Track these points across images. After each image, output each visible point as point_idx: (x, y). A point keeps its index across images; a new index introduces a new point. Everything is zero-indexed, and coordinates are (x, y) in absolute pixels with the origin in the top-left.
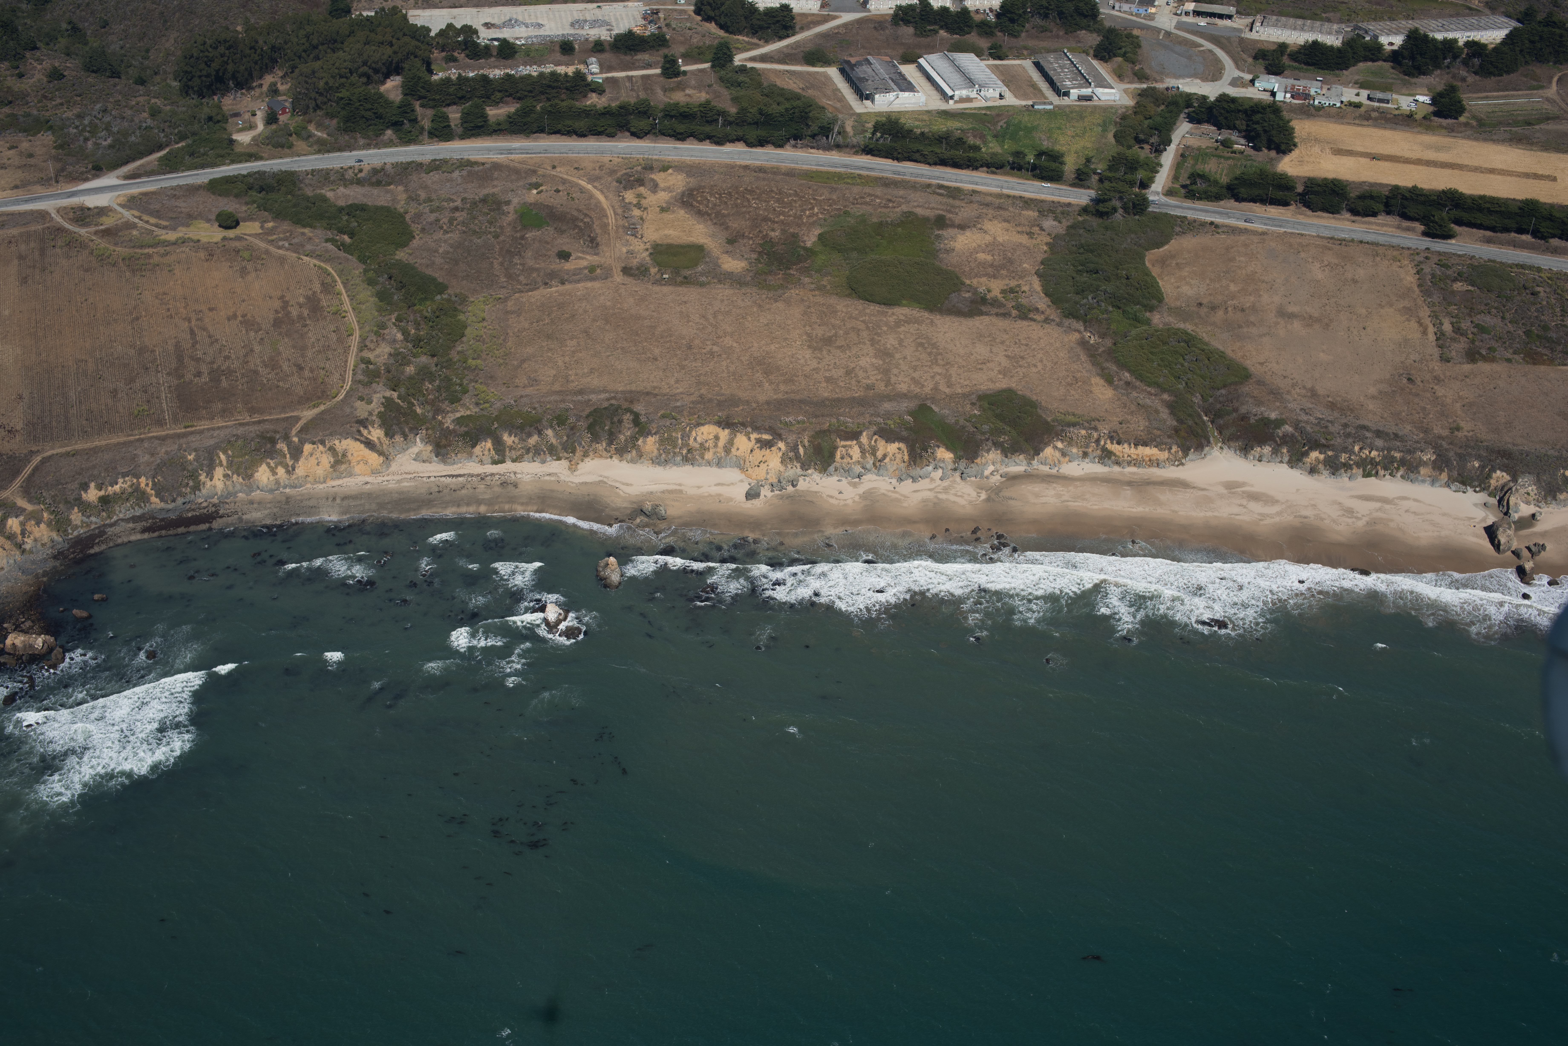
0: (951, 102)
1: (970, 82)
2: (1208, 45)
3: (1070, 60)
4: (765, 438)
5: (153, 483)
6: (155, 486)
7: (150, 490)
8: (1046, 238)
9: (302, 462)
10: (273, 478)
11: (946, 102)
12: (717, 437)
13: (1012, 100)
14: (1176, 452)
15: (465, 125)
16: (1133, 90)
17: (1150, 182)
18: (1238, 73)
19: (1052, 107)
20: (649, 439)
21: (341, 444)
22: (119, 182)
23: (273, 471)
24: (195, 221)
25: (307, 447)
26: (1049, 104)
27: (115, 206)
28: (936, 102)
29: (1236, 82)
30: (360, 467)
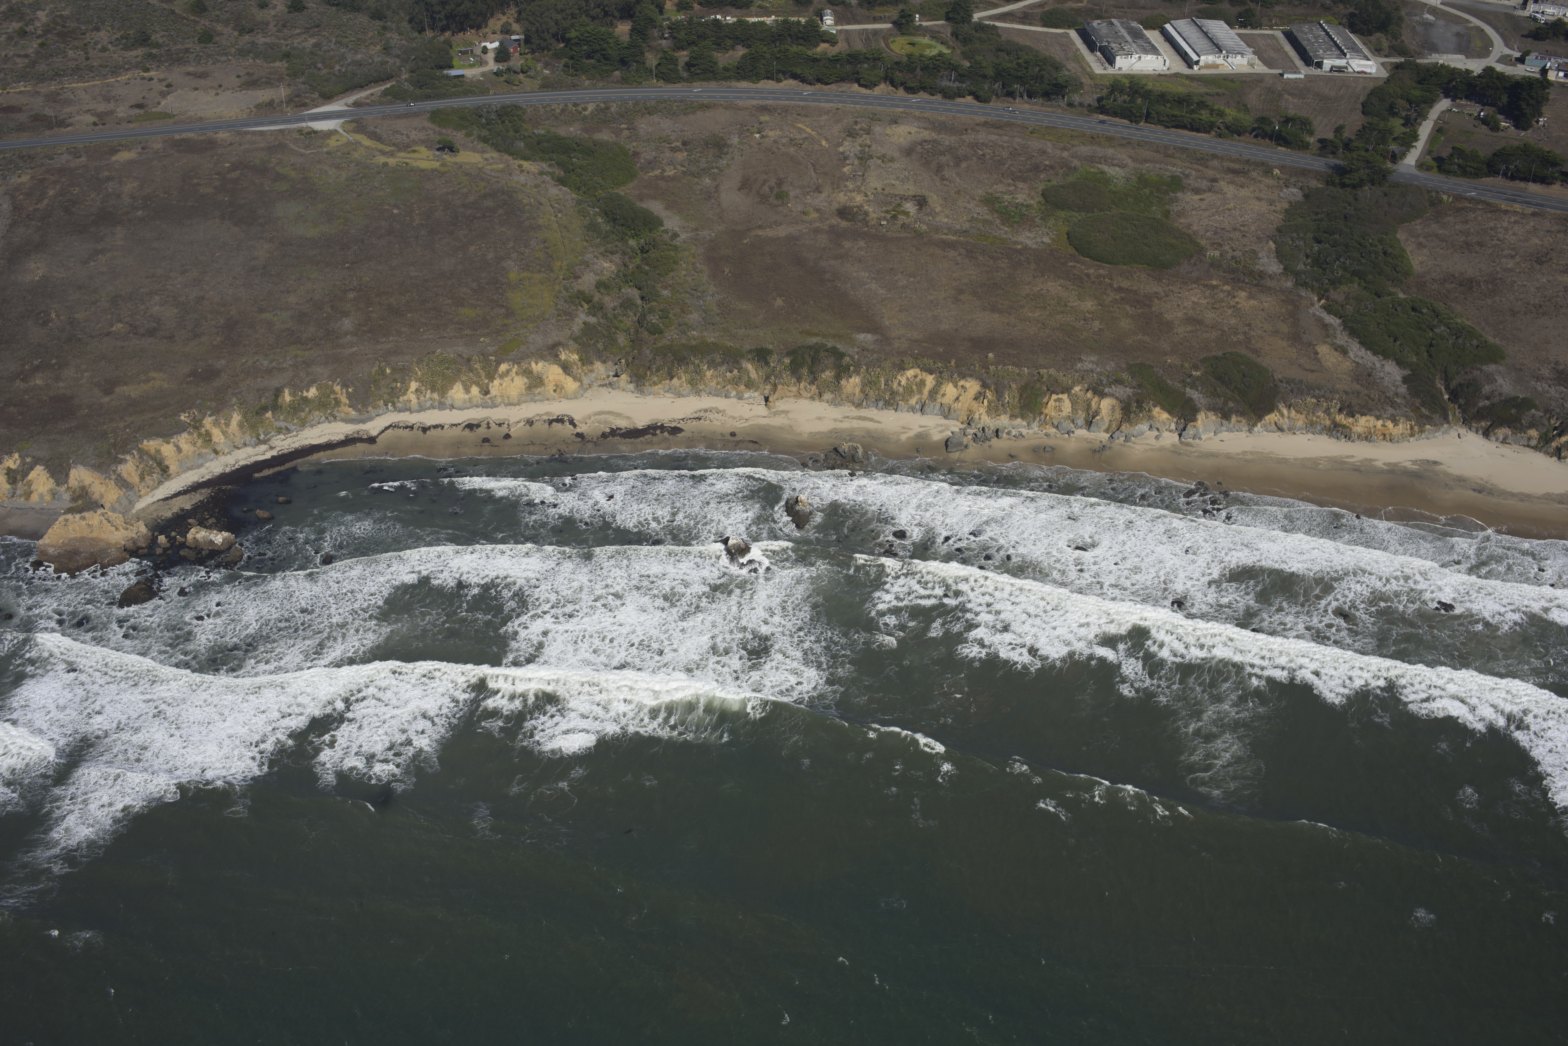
0: (1196, 68)
1: (1218, 48)
2: (1475, 22)
3: (1325, 30)
4: (973, 386)
5: (347, 392)
6: (349, 396)
7: (344, 399)
8: (1286, 206)
9: (496, 382)
10: (467, 397)
11: (1190, 67)
12: (923, 383)
13: (1260, 68)
14: (1412, 428)
15: (693, 69)
16: (1391, 63)
17: (1403, 155)
18: (1507, 51)
19: (1302, 76)
20: (851, 380)
21: (538, 367)
22: (346, 108)
23: (467, 390)
24: (416, 148)
25: (503, 367)
26: (1300, 73)
27: (341, 131)
28: (1179, 67)
29: (1504, 60)
30: (555, 391)
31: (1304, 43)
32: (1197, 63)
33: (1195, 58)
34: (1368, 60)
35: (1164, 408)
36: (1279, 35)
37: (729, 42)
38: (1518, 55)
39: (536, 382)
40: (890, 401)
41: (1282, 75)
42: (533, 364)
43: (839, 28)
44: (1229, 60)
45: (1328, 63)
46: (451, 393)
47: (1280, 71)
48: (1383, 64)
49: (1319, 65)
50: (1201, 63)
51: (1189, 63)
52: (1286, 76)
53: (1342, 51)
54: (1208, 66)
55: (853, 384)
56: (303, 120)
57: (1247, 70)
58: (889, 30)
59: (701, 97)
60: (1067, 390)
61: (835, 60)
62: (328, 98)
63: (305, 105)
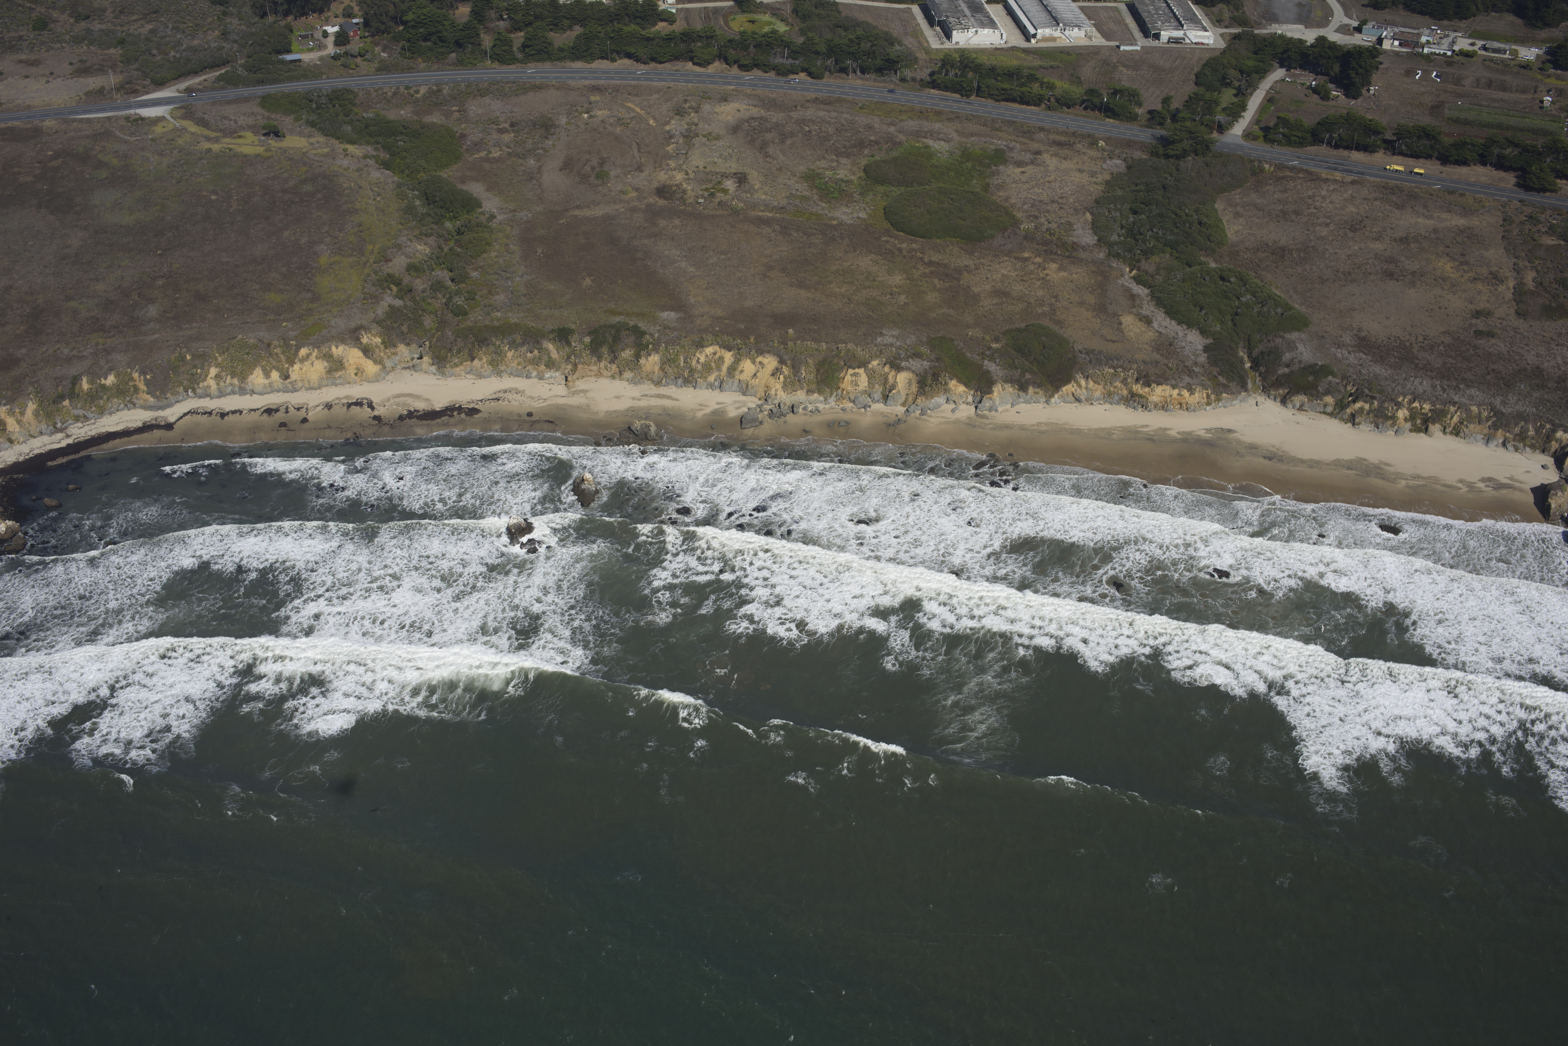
0: (1033, 41)
1: (1056, 21)
4: (770, 362)
5: (145, 379)
6: (147, 383)
7: (142, 386)
8: (1108, 177)
9: (296, 367)
10: (267, 382)
11: (1028, 40)
12: (721, 359)
13: (1098, 40)
14: (1208, 397)
15: (527, 50)
16: (1231, 34)
17: (1231, 125)
18: (1347, 21)
19: (1138, 48)
20: (650, 359)
21: (338, 351)
22: (178, 94)
23: (267, 375)
24: (242, 134)
25: (303, 351)
26: (1136, 45)
27: (168, 117)
28: (1018, 41)
29: (1343, 29)
30: (356, 374)
31: (1144, 15)
32: (1034, 36)
33: (1032, 31)
34: (1206, 30)
35: (960, 381)
36: (1123, 7)
37: (566, 22)
38: (1355, 24)
39: (336, 366)
40: (689, 379)
41: (1118, 47)
42: (334, 348)
43: (680, 6)
44: (1067, 32)
45: (1165, 35)
46: (251, 378)
47: (1117, 43)
48: (1222, 35)
49: (1157, 36)
50: (1038, 37)
51: (1027, 37)
52: (1122, 48)
53: (1180, 22)
54: (1045, 39)
55: (652, 362)
56: (130, 107)
57: (1085, 42)
58: (730, 7)
59: (534, 78)
60: (863, 364)
61: (669, 39)
62: (160, 84)
63: (136, 92)
